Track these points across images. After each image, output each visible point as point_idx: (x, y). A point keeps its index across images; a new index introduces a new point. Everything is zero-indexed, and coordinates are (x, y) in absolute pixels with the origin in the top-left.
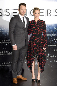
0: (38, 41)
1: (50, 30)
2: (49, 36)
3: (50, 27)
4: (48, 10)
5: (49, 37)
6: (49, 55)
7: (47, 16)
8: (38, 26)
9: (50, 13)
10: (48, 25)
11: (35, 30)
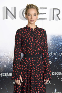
0: (38, 67)
1: (57, 45)
2: (57, 56)
3: (58, 39)
5: (56, 58)
6: (56, 90)
7: (53, 19)
8: (38, 38)
9: (57, 15)
10: (54, 36)
11: (33, 46)
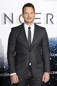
2: (51, 57)
4: (47, 14)
7: (47, 23)
